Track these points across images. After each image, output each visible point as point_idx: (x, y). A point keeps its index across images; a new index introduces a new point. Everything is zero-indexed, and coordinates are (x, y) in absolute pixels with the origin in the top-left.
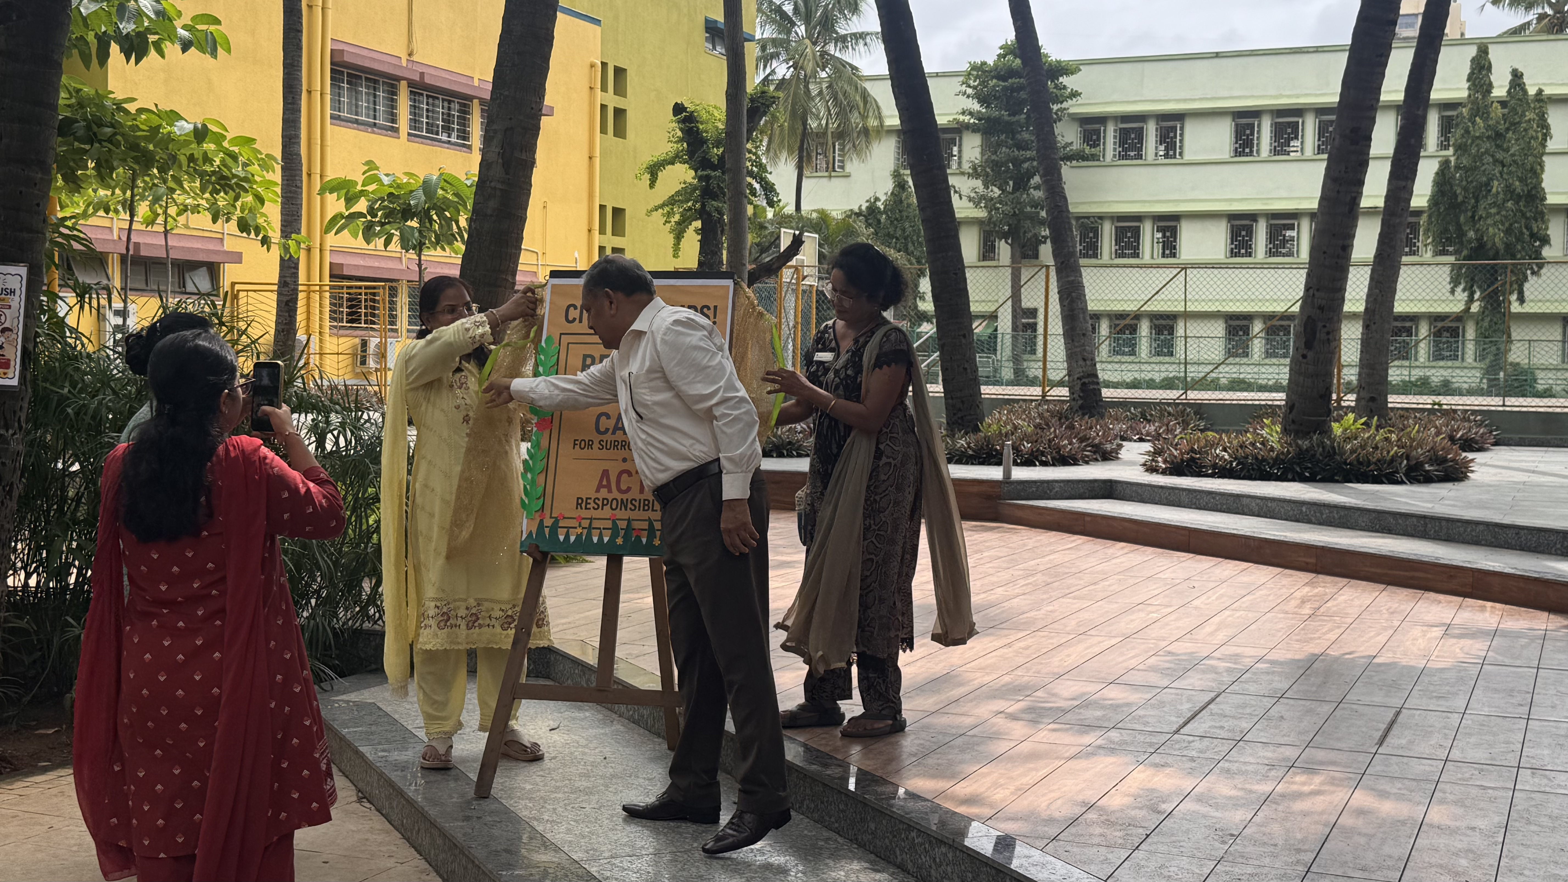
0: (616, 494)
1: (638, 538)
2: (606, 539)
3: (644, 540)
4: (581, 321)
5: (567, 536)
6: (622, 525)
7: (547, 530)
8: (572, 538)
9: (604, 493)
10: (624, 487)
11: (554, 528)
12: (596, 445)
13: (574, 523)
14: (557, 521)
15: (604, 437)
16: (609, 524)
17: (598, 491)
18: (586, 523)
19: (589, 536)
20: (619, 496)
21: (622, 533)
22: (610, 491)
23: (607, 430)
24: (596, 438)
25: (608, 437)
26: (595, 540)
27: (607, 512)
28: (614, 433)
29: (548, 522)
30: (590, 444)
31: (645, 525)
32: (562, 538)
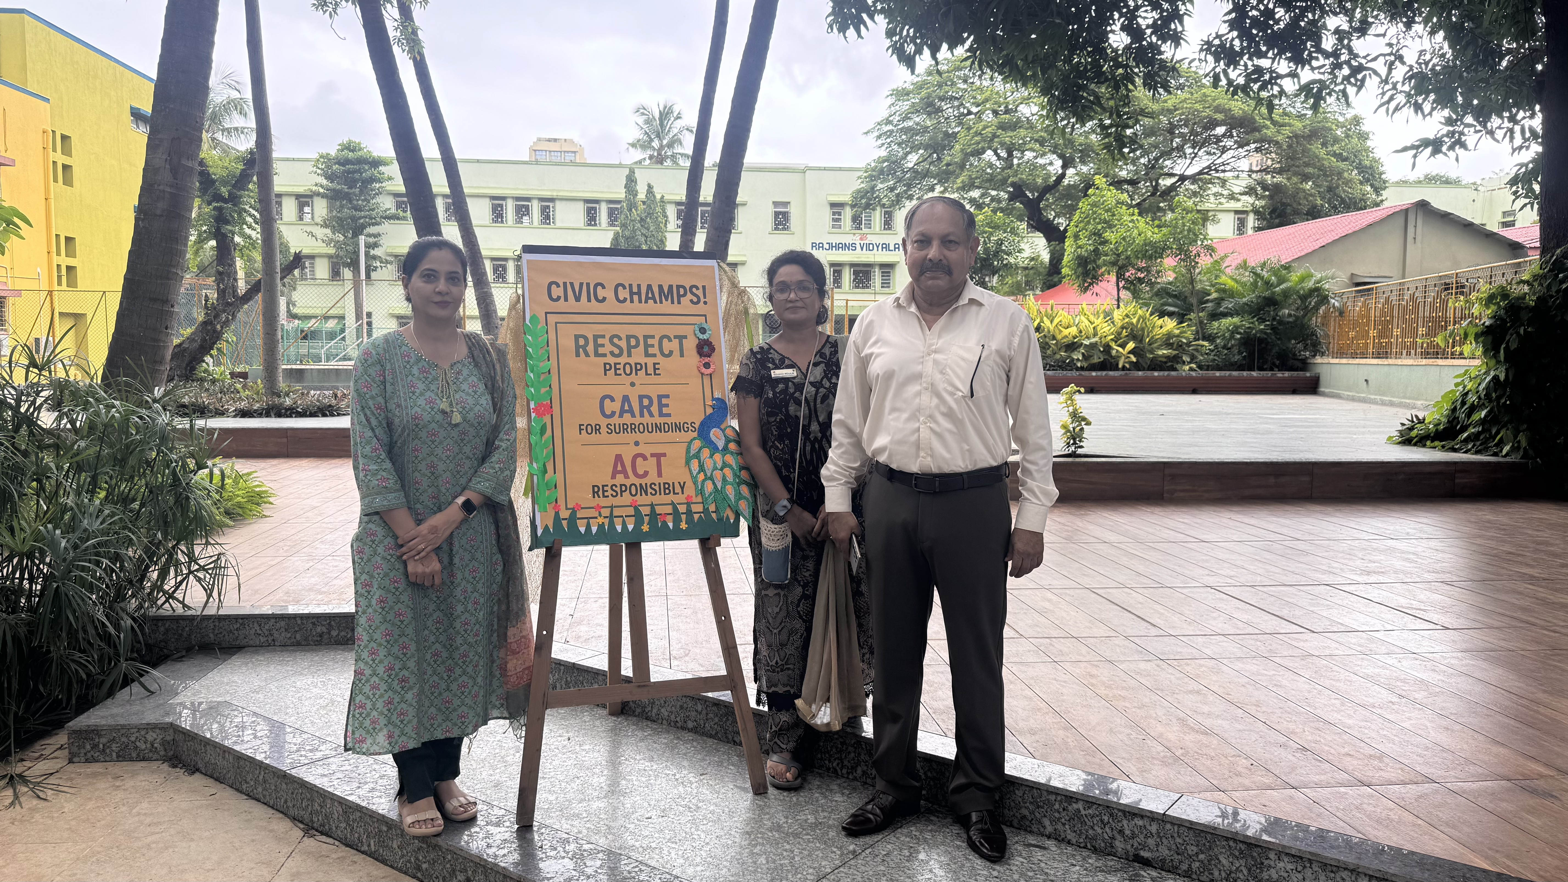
0: (633, 479)
1: (665, 523)
2: (630, 527)
3: (671, 525)
4: (566, 300)
5: (588, 527)
6: (646, 510)
7: (564, 523)
8: (594, 529)
9: (620, 479)
10: (640, 472)
11: (573, 520)
12: (604, 430)
13: (593, 513)
14: (574, 512)
15: (611, 421)
16: (631, 511)
17: (613, 477)
18: (606, 512)
19: (612, 525)
20: (637, 482)
21: (646, 519)
22: (627, 477)
23: (613, 413)
24: (604, 422)
25: (616, 420)
26: (619, 528)
27: (626, 499)
28: (621, 416)
29: (565, 514)
30: (597, 429)
31: (669, 509)
32: (582, 530)
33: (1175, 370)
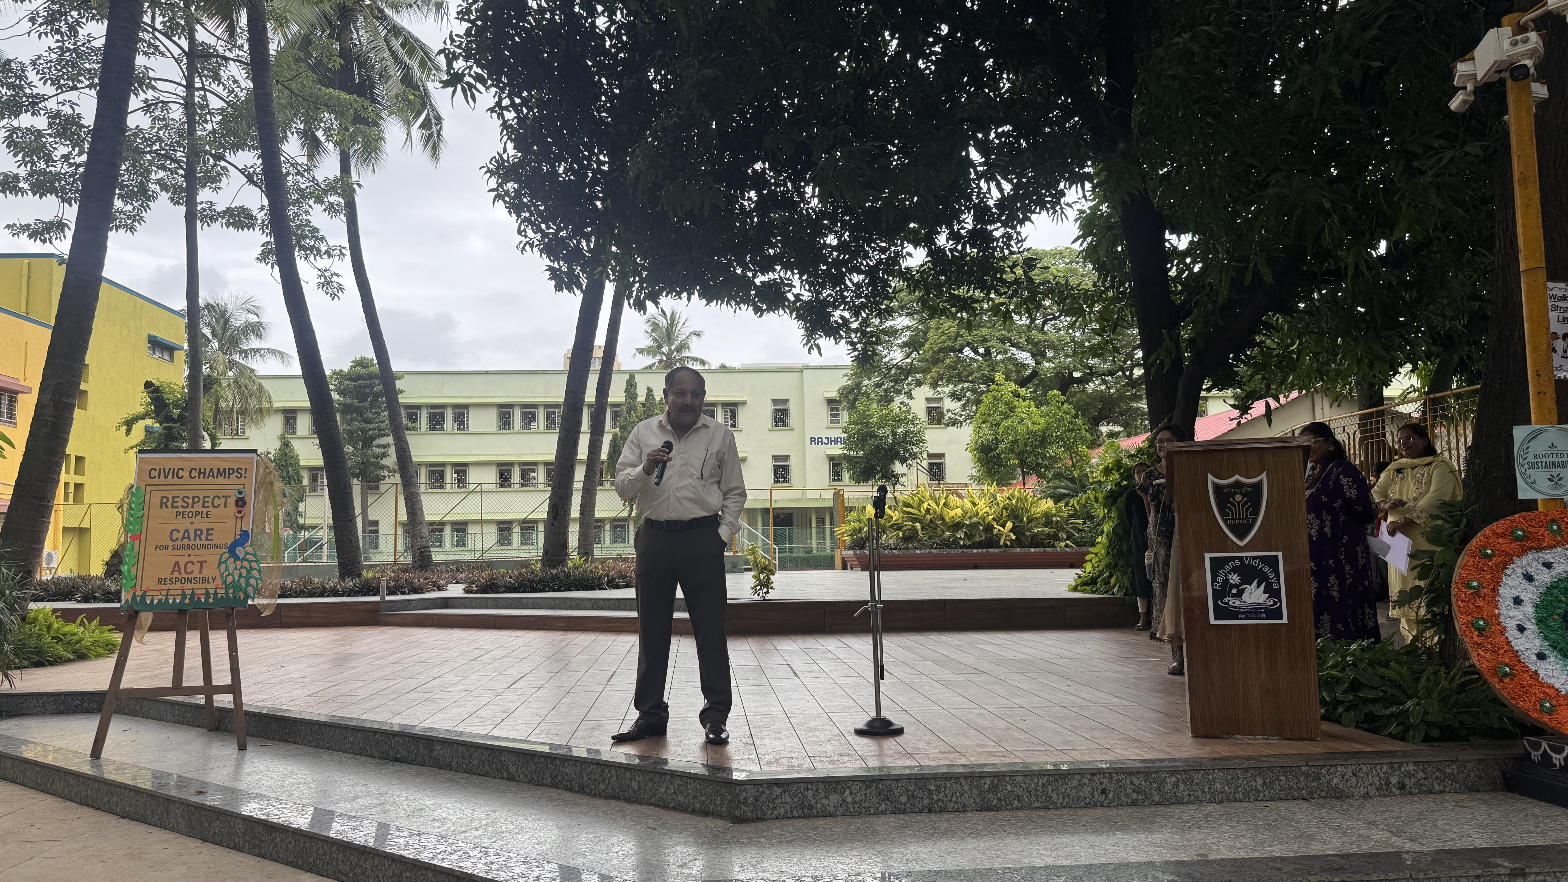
0: (184, 575)
1: (199, 599)
2: (178, 601)
3: (203, 600)
4: (159, 477)
5: (152, 601)
6: (189, 592)
7: (138, 598)
8: (156, 602)
9: (176, 574)
10: (189, 571)
11: (143, 597)
12: (170, 547)
13: (157, 593)
14: (145, 592)
15: (176, 543)
16: (180, 592)
17: (172, 573)
18: (164, 593)
19: (167, 600)
20: (186, 576)
21: (188, 597)
22: (180, 573)
23: (177, 539)
24: (171, 544)
25: (179, 543)
26: (171, 602)
27: (178, 585)
28: (182, 540)
29: (139, 593)
30: (166, 547)
31: (204, 592)
32: (148, 602)
33: (1054, 546)
